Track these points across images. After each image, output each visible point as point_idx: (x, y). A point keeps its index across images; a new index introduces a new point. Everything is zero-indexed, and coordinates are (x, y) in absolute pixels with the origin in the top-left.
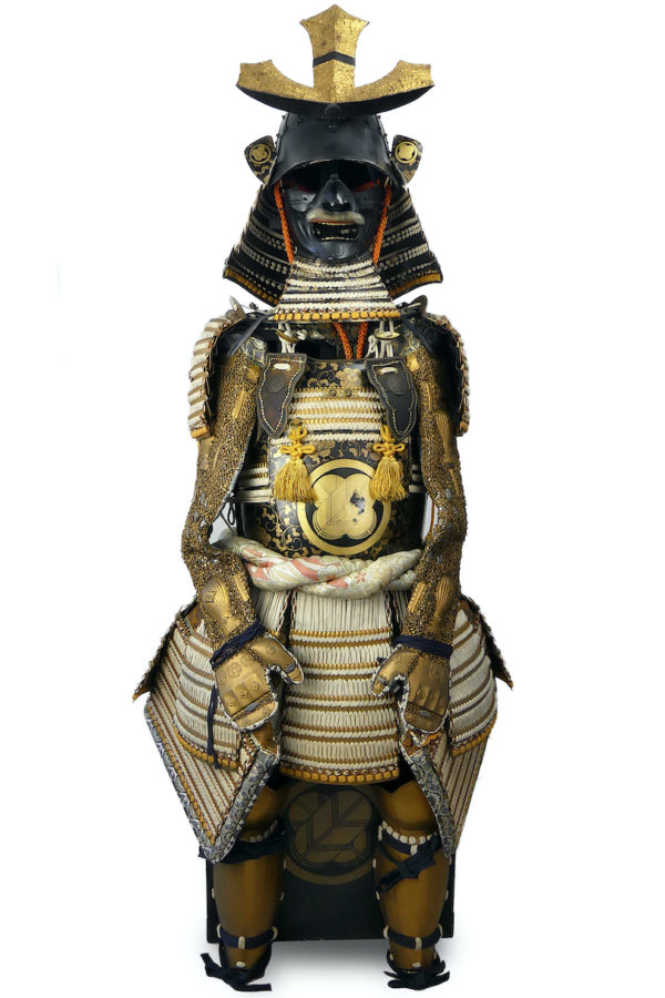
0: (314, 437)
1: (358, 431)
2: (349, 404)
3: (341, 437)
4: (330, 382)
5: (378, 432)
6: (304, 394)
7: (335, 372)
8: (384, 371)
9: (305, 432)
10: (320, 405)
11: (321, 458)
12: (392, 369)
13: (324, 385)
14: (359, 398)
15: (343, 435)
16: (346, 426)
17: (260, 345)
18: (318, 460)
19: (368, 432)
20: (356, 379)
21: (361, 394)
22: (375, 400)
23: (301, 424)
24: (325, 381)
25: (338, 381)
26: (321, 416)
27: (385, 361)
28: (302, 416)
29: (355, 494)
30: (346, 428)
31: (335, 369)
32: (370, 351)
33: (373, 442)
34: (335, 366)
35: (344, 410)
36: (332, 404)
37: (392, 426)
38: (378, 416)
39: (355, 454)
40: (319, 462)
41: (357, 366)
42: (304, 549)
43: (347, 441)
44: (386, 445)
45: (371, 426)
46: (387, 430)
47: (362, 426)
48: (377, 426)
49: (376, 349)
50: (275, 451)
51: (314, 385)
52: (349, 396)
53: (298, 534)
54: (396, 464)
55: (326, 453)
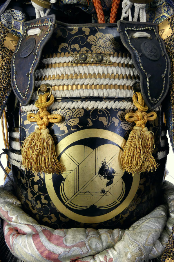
0: (62, 105)
1: (109, 99)
2: (100, 69)
3: (91, 105)
4: (81, 47)
5: (130, 100)
6: (53, 60)
7: (87, 36)
8: (137, 35)
9: (52, 99)
10: (69, 71)
11: (69, 127)
12: (145, 34)
13: (74, 50)
14: (110, 64)
15: (93, 103)
16: (96, 93)
17: (19, 15)
18: (65, 129)
19: (120, 99)
20: (108, 43)
21: (113, 59)
22: (127, 66)
23: (48, 90)
24: (76, 46)
25: (89, 46)
26: (70, 82)
27: (139, 25)
28: (51, 82)
29: (104, 165)
30: (96, 95)
31: (87, 33)
32: (124, 15)
33: (124, 110)
34: (86, 30)
35: (95, 76)
36: (82, 69)
37: (146, 93)
38: (130, 83)
39: (105, 123)
40: (66, 131)
41: (110, 30)
42: (53, 215)
43: (97, 110)
44: (139, 114)
45: (123, 93)
46: (140, 97)
47: (113, 93)
48: (129, 93)
49: (129, 13)
50: (25, 118)
51: (64, 50)
52: (100, 62)
53: (47, 202)
54: (148, 134)
55: (74, 122)
